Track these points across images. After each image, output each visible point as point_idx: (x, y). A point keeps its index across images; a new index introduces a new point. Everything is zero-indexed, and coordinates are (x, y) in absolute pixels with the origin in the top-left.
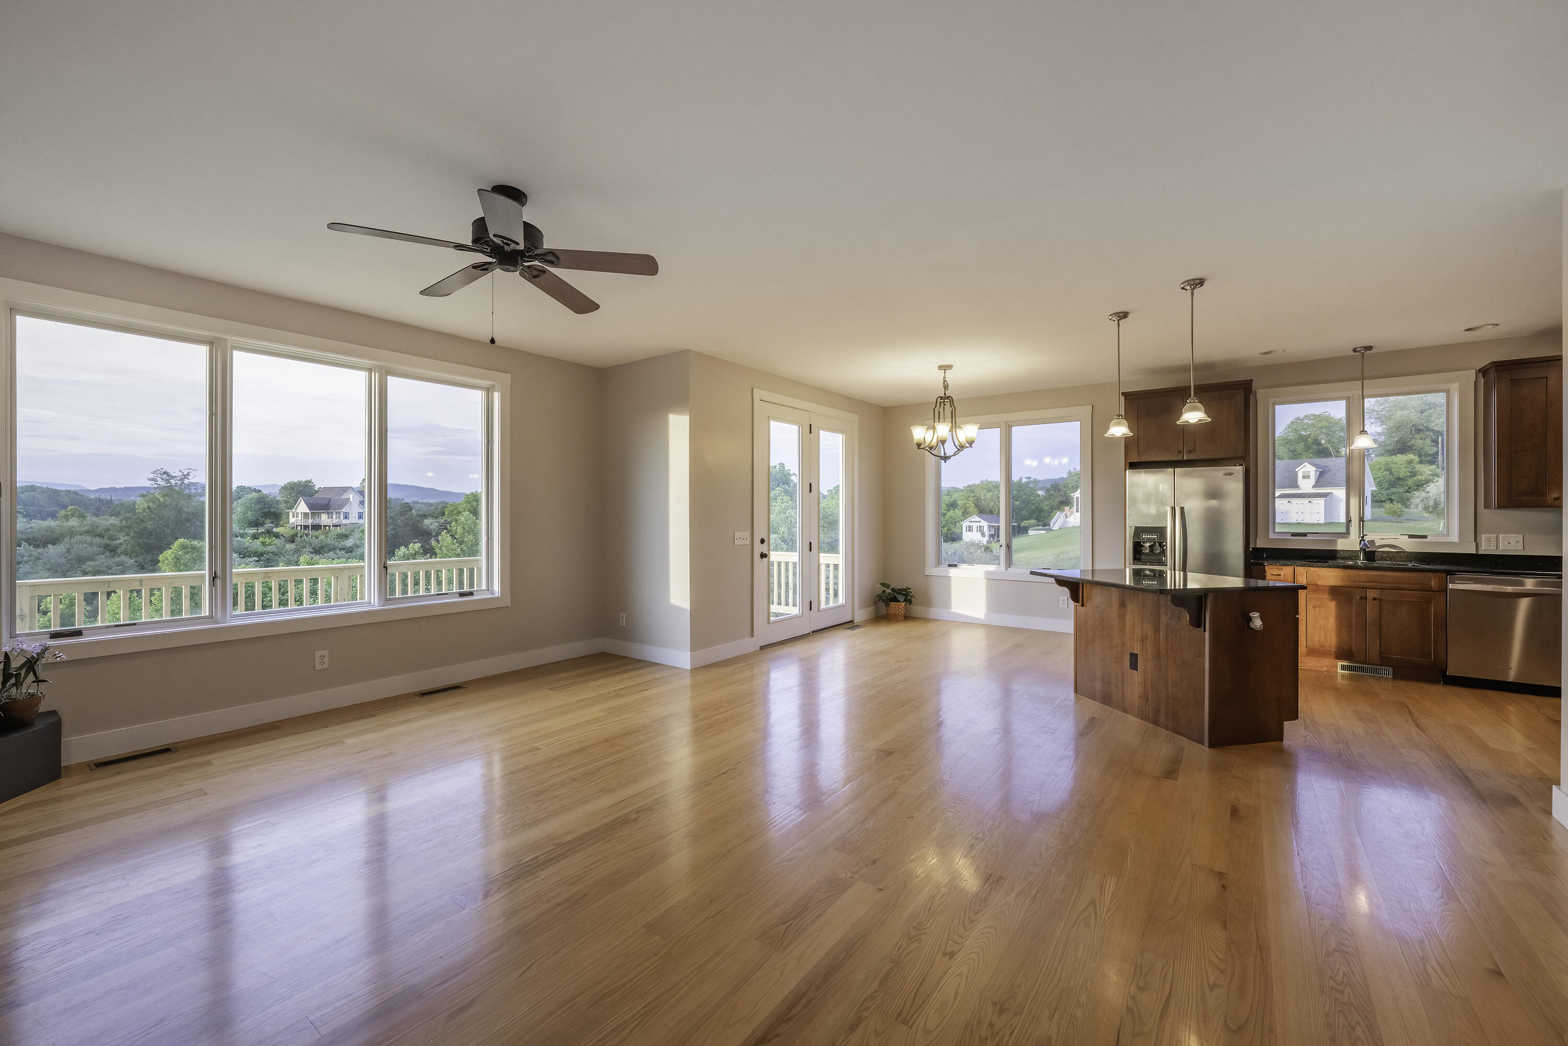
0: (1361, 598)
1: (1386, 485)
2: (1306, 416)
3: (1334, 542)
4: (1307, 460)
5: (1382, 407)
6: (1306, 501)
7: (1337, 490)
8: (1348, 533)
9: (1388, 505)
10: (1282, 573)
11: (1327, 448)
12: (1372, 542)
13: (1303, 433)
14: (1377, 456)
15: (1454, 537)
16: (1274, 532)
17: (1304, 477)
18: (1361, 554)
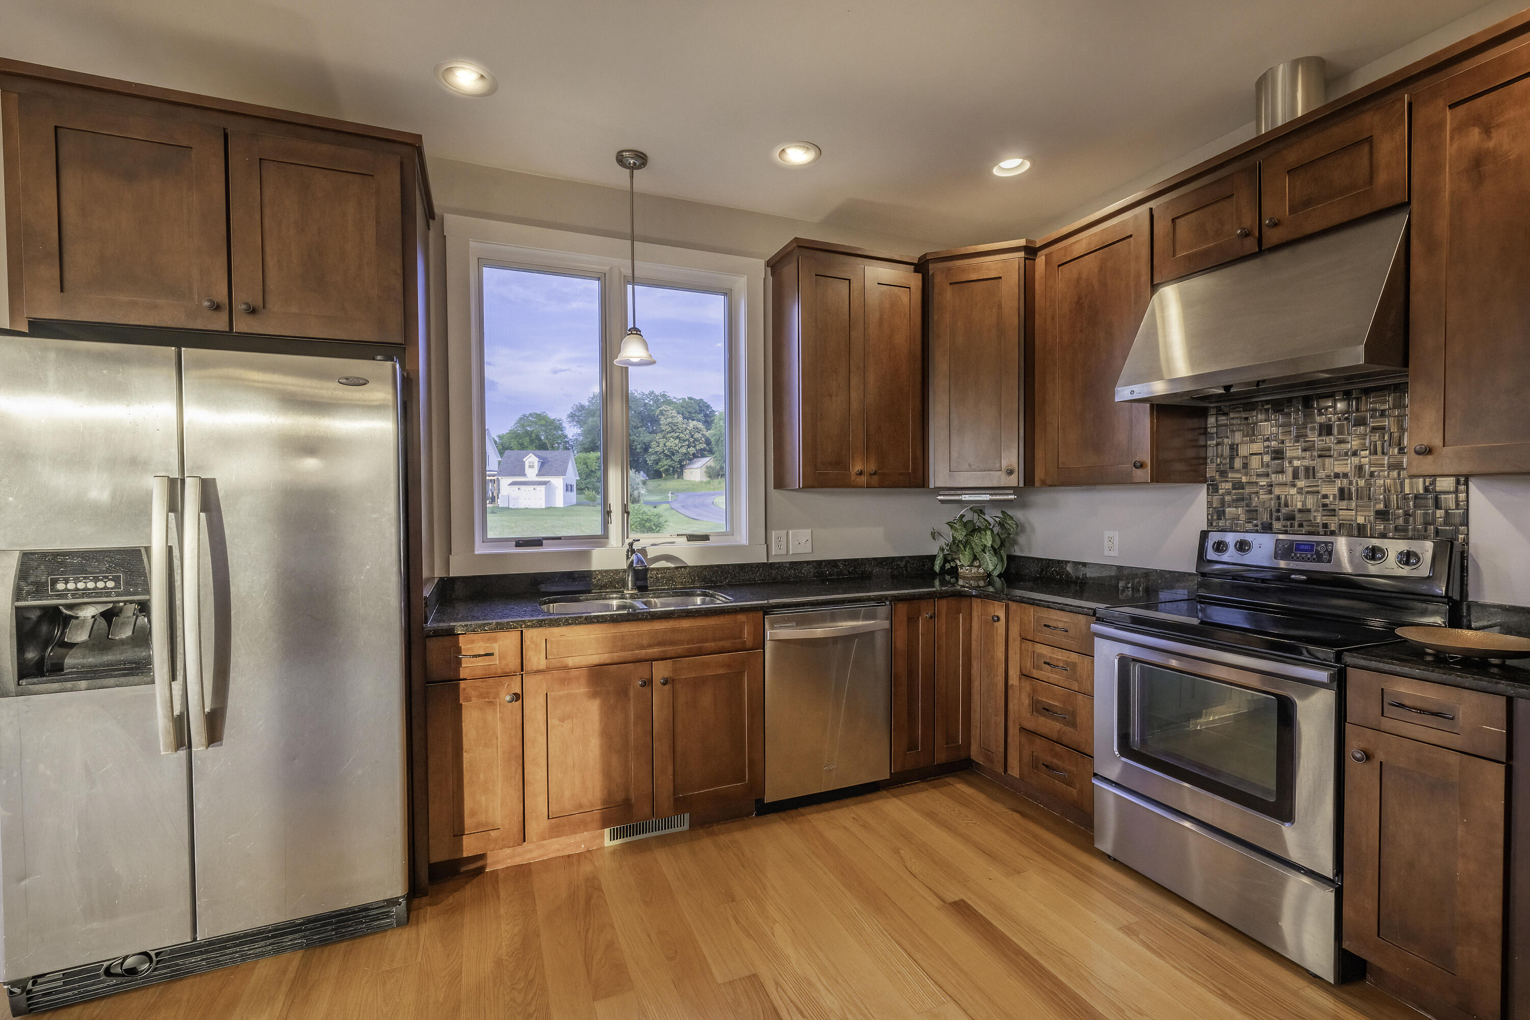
0: (644, 684)
1: (584, 476)
2: (530, 414)
3: (585, 556)
4: (532, 451)
5: (580, 413)
6: (531, 488)
7: (555, 479)
8: (605, 536)
9: (586, 492)
10: (495, 648)
11: (546, 443)
12: (643, 551)
13: (529, 429)
14: (578, 452)
15: (742, 538)
16: (485, 540)
17: (530, 467)
18: (628, 576)
